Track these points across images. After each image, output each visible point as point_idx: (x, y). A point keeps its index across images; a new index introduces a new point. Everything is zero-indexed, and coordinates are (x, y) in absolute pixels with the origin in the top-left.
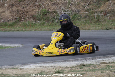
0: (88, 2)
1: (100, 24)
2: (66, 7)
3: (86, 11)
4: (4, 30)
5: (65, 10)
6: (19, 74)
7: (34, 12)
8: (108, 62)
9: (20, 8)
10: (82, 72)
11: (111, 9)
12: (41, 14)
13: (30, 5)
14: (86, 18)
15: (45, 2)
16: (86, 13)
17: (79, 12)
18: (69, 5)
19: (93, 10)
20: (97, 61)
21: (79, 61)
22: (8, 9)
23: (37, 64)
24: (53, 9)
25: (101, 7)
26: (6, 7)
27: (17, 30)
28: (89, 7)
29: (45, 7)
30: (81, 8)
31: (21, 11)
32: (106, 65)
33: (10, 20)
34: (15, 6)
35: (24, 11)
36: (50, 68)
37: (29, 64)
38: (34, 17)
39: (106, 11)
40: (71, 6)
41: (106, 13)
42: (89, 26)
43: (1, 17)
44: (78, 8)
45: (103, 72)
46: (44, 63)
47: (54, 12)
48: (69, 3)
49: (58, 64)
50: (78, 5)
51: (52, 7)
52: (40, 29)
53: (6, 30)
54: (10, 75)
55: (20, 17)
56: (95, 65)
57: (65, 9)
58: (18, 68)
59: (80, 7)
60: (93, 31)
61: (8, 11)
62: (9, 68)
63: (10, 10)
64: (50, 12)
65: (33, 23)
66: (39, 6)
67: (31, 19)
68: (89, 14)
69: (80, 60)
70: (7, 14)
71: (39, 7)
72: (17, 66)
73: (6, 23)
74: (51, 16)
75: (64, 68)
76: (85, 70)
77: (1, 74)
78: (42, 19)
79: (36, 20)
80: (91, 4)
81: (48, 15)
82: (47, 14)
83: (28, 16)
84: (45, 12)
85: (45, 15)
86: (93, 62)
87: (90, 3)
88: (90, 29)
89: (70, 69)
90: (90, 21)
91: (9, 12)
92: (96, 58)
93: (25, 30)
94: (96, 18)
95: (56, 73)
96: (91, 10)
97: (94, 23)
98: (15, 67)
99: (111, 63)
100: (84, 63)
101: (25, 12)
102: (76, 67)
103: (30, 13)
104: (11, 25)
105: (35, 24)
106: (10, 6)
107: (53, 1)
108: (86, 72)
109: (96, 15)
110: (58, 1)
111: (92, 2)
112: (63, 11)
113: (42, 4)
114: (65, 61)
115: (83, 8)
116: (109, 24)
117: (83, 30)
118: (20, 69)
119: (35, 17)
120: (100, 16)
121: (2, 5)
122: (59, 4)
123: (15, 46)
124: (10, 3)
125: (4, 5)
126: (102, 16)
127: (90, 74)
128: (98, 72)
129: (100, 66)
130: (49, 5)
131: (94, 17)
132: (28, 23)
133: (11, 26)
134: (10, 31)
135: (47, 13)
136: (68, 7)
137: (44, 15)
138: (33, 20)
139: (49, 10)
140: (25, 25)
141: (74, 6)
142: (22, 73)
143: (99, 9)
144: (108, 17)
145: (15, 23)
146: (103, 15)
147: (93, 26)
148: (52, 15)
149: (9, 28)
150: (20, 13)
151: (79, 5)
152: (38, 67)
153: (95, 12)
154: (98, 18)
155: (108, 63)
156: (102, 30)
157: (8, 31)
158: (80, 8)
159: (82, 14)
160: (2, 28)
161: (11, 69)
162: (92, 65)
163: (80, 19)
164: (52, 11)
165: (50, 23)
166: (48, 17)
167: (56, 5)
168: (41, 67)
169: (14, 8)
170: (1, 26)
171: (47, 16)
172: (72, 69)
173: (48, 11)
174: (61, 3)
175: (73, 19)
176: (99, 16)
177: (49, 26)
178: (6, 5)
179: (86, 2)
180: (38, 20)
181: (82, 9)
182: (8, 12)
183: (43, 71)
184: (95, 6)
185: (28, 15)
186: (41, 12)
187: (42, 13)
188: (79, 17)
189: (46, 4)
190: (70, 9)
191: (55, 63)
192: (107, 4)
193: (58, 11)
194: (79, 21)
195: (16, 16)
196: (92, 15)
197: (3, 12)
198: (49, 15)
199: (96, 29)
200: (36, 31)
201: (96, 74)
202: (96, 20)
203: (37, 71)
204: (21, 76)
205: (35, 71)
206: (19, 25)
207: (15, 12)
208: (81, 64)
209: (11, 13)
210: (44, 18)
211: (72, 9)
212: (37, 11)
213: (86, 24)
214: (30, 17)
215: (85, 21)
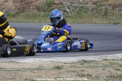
1: (107, 18)
3: (94, 3)
5: (71, 2)
6: (16, 68)
7: (38, 3)
8: (111, 58)
10: (83, 69)
11: (120, 3)
12: (45, 5)
14: (93, 11)
16: (94, 5)
17: (86, 4)
19: (101, 3)
20: (100, 57)
21: (81, 57)
24: (59, 1)
27: (20, 21)
31: (25, 1)
32: (109, 62)
33: (13, 11)
35: (28, 1)
36: (49, 63)
37: (27, 58)
38: (38, 8)
39: (115, 4)
41: (115, 7)
42: (96, 20)
43: (3, 7)
45: (105, 70)
46: (44, 57)
47: (59, 4)
52: (43, 21)
54: (6, 69)
55: (23, 8)
56: (97, 62)
60: (99, 26)
62: (6, 61)
64: (56, 3)
65: (36, 15)
67: (35, 10)
68: (97, 6)
69: (82, 56)
70: (10, 4)
72: (14, 60)
73: (8, 13)
75: (65, 64)
76: (86, 66)
78: (46, 10)
79: (40, 12)
81: (53, 7)
82: (53, 5)
83: (32, 7)
84: (50, 3)
85: (50, 6)
86: (95, 58)
88: (97, 23)
89: (70, 64)
90: (97, 15)
91: (12, 2)
92: (98, 54)
93: (28, 22)
94: (104, 11)
95: (55, 68)
96: (99, 3)
97: (102, 16)
98: (12, 61)
99: (115, 60)
100: (86, 59)
102: (76, 63)
103: (35, 4)
105: (39, 15)
108: (87, 68)
109: (104, 9)
112: (70, 3)
116: (118, 19)
117: (90, 23)
118: (18, 63)
119: (40, 8)
120: (109, 9)
126: (111, 9)
127: (91, 71)
128: (99, 69)
129: (102, 63)
131: (102, 11)
132: (32, 14)
133: (13, 16)
134: (12, 21)
135: (52, 4)
137: (49, 6)
138: (37, 11)
140: (28, 16)
142: (19, 67)
143: (107, 2)
144: (116, 11)
145: (18, 13)
146: (112, 8)
147: (100, 19)
148: (57, 6)
149: (11, 19)
150: (24, 3)
152: (36, 62)
153: (104, 5)
154: (106, 12)
155: (111, 60)
156: (109, 25)
159: (89, 6)
161: (8, 62)
162: (94, 61)
163: (87, 12)
166: (53, 9)
168: (40, 62)
171: (52, 7)
172: (73, 65)
173: (53, 2)
175: (79, 12)
176: (107, 9)
180: (43, 12)
181: (90, 2)
183: (42, 66)
185: (32, 6)
186: (46, 3)
188: (86, 10)
191: (55, 58)
193: (64, 3)
194: (86, 14)
195: (19, 6)
196: (99, 8)
197: (6, 1)
198: (54, 6)
199: (103, 23)
200: (40, 23)
201: (96, 71)
202: (104, 13)
203: (35, 66)
204: (17, 70)
205: (33, 65)
206: (22, 15)
207: (19, 1)
208: (82, 60)
209: (14, 3)
210: (49, 10)
211: (79, 1)
212: (42, 2)
213: (93, 17)
214: (34, 8)
215: (92, 14)
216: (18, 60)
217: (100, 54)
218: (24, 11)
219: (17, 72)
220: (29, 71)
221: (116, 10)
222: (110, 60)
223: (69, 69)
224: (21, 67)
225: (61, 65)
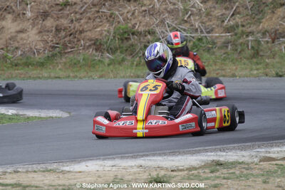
0: (232, 8)
1: (261, 63)
2: (178, 21)
3: (228, 30)
4: (22, 76)
5: (175, 28)
6: (60, 185)
7: (97, 33)
8: (281, 156)
9: (65, 22)
10: (216, 182)
12: (114, 37)
13: (88, 15)
14: (227, 47)
15: (126, 8)
16: (228, 34)
17: (208, 32)
18: (184, 15)
19: (244, 29)
20: (254, 154)
21: (209, 154)
22: (34, 25)
23: (104, 159)
24: (146, 25)
25: (264, 20)
26: (29, 19)
27: (57, 76)
28: (234, 21)
29: (126, 19)
30: (214, 23)
31: (65, 29)
32: (276, 165)
33: (38, 52)
34: (52, 17)
35: (74, 29)
36: (135, 170)
37: (85, 161)
38: (98, 43)
39: (278, 30)
40: (189, 17)
41: (278, 36)
42: (234, 68)
43: (17, 45)
44: (208, 24)
45: (268, 182)
46: (122, 158)
47: (147, 33)
48: (186, 10)
49: (155, 160)
50: (208, 14)
51: (143, 19)
52: (111, 75)
53: (28, 75)
54: (37, 187)
56: (248, 164)
57: (176, 24)
58: (58, 169)
59: (211, 21)
60: (244, 81)
61: (35, 29)
62: (36, 169)
63: (40, 26)
64: (138, 32)
65: (95, 60)
66: (110, 17)
67: (91, 50)
68: (234, 36)
69: (211, 152)
70: (32, 37)
71: (112, 19)
72: (54, 166)
73: (27, 58)
74: (141, 42)
75: (172, 171)
76: (222, 176)
77: (15, 184)
78: (116, 49)
79: (103, 53)
80: (239, 13)
81: (133, 40)
82: (131, 36)
83: (82, 42)
84: (125, 32)
85: (126, 38)
86: (243, 156)
87: (238, 11)
88: (237, 74)
89: (186, 172)
90: (236, 56)
91: (37, 31)
92: (249, 148)
93: (76, 77)
94: (253, 47)
95: (151, 182)
96: (240, 29)
97: (247, 59)
98: (49, 168)
100: (222, 159)
101: (76, 32)
102: (200, 168)
103: (89, 34)
104: (42, 65)
105: (99, 61)
106: (37, 16)
107: (145, 5)
108: (225, 181)
109: (251, 41)
110: (157, 6)
111: (241, 9)
113: (117, 13)
114: (173, 153)
115: (219, 22)
118: (63, 172)
119: (101, 44)
120: (263, 43)
121: (19, 15)
122: (159, 13)
123: (51, 115)
124: (39, 9)
125: (24, 14)
126: (268, 42)
127: (236, 187)
128: (255, 181)
129: (260, 167)
130: (136, 14)
131: (248, 46)
132: (84, 59)
133: (40, 66)
134: (39, 78)
135: (129, 35)
136: (183, 20)
137: (122, 40)
138: (94, 52)
139: (134, 26)
140: (75, 64)
141: (197, 18)
142: (67, 183)
143: (259, 25)
144: (281, 46)
145: (50, 58)
146: (270, 40)
147: (243, 66)
148: (142, 38)
149: (35, 72)
150: (63, 34)
151: (211, 15)
152: (107, 169)
153: (250, 33)
154: (256, 48)
155: (280, 160)
156: (266, 78)
157: (34, 79)
158: (211, 23)
159: (217, 37)
160: (19, 71)
161: (40, 171)
162: (240, 163)
163: (211, 51)
164: (142, 29)
165: (138, 58)
166: (132, 45)
167: (152, 15)
168: (114, 169)
169: (49, 23)
170: (16, 65)
171: (130, 42)
172: (192, 173)
173: (133, 29)
174: (166, 9)
176: (259, 41)
177: (134, 67)
178: (29, 14)
179: (226, 9)
180: (108, 53)
181: (218, 26)
182: (35, 31)
183: (119, 177)
184: (249, 17)
185: (83, 40)
186: (115, 33)
188: (210, 46)
189: (128, 12)
190: (186, 24)
191: (149, 158)
192: (279, 13)
193: (158, 30)
194: (208, 56)
195: (52, 41)
196: (241, 41)
197: (21, 31)
198: (134, 38)
199: (252, 74)
200: (101, 79)
201: (249, 186)
202: (253, 51)
203: (104, 178)
205: (99, 177)
206: (61, 63)
207: (52, 31)
208: (213, 161)
209: (41, 34)
210: (122, 47)
211: (192, 25)
212: (105, 31)
213: (227, 62)
214: (87, 44)
215: (224, 54)
216: (63, 166)
217: (253, 147)
218: (66, 53)
221: (280, 44)
222: (277, 160)
225: (165, 176)
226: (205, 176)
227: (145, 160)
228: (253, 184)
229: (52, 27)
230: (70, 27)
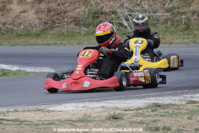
1: (190, 34)
2: (133, 4)
3: (168, 11)
4: (24, 43)
5: (130, 9)
6: (46, 121)
7: (77, 13)
9: (54, 5)
10: (155, 118)
12: (88, 16)
13: (70, 0)
14: (167, 23)
16: (168, 14)
17: (154, 13)
19: (179, 10)
20: (182, 98)
21: (151, 98)
22: (32, 7)
23: (78, 102)
24: (111, 8)
25: (193, 4)
26: (29, 3)
27: (48, 43)
28: (172, 5)
29: (97, 3)
30: (158, 6)
31: (54, 10)
32: (198, 106)
33: (35, 27)
34: (45, 2)
35: (60, 10)
36: (99, 110)
37: (64, 103)
38: (77, 20)
40: (141, 2)
42: (172, 37)
43: (20, 21)
44: (154, 6)
45: (192, 119)
46: (91, 101)
47: (111, 13)
51: (109, 3)
52: (86, 42)
53: (28, 43)
54: (30, 122)
55: (52, 21)
56: (178, 106)
57: (132, 7)
58: (45, 109)
59: (156, 5)
60: (178, 47)
61: (34, 9)
62: (30, 109)
63: (36, 8)
64: (105, 12)
65: (74, 32)
66: (86, 1)
67: (72, 25)
68: (172, 15)
69: (153, 97)
70: (31, 16)
71: (86, 3)
72: (43, 107)
73: (28, 31)
74: (107, 20)
75: (125, 110)
76: (160, 114)
77: (15, 120)
78: (90, 24)
79: (80, 27)
81: (101, 18)
82: (100, 15)
83: (66, 19)
84: (96, 13)
85: (97, 17)
86: (175, 100)
88: (173, 42)
89: (135, 111)
90: (173, 29)
91: (34, 12)
92: (180, 94)
93: (61, 44)
94: (185, 23)
95: (110, 118)
96: (177, 10)
97: (182, 31)
98: (39, 108)
100: (160, 102)
101: (62, 12)
102: (144, 108)
103: (70, 14)
104: (38, 35)
105: (78, 32)
106: (35, 1)
108: (162, 117)
109: (184, 18)
112: (128, 11)
115: (162, 5)
118: (49, 111)
119: (79, 21)
120: (192, 20)
123: (43, 71)
126: (196, 19)
127: (169, 122)
128: (183, 118)
129: (187, 107)
131: (182, 22)
132: (67, 32)
133: (36, 36)
135: (98, 14)
136: (136, 4)
137: (94, 18)
138: (74, 26)
139: (102, 8)
140: (61, 35)
141: (146, 2)
142: (51, 119)
143: (190, 8)
145: (44, 31)
146: (197, 18)
147: (178, 36)
148: (108, 18)
149: (33, 40)
150: (53, 13)
151: (156, 1)
152: (79, 109)
153: (183, 13)
154: (188, 24)
157: (32, 45)
158: (156, 6)
159: (160, 16)
160: (22, 40)
161: (32, 110)
162: (173, 105)
163: (156, 26)
164: (107, 10)
167: (115, 0)
168: (85, 109)
169: (43, 6)
170: (20, 36)
171: (99, 19)
172: (139, 113)
173: (101, 10)
176: (190, 19)
180: (84, 27)
183: (88, 115)
184: (182, 2)
185: (67, 18)
186: (89, 13)
187: (92, 14)
188: (155, 22)
190: (139, 7)
191: (109, 101)
193: (119, 11)
194: (154, 29)
195: (45, 18)
196: (177, 18)
197: (24, 12)
199: (184, 42)
201: (178, 121)
202: (185, 26)
203: (78, 115)
204: (49, 124)
205: (74, 114)
206: (50, 34)
207: (45, 11)
208: (154, 103)
209: (37, 14)
210: (94, 23)
211: (143, 8)
212: (82, 11)
213: (167, 33)
214: (70, 21)
215: (165, 27)
216: (49, 107)
217: (183, 94)
219: (48, 126)
220: (67, 123)
223: (132, 119)
224: (55, 118)
225: (119, 114)
226: (148, 114)
227: (106, 103)
228: (181, 120)
229: (45, 8)
230: (57, 9)
